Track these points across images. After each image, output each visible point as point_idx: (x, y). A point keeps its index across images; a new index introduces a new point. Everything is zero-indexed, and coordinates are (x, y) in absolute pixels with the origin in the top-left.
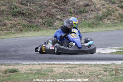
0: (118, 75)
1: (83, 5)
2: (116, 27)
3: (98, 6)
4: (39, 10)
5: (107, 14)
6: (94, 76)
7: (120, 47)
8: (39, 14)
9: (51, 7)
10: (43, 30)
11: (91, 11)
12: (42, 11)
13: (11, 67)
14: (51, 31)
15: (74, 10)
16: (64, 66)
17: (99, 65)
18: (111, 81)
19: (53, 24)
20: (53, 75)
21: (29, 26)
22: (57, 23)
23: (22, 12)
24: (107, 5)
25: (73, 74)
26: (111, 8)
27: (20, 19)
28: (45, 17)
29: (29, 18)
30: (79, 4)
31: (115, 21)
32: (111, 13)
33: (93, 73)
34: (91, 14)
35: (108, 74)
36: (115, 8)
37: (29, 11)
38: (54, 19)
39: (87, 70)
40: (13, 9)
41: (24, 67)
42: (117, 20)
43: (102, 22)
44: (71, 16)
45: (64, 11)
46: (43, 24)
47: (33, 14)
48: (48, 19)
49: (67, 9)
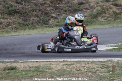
0: (115, 71)
1: (78, 3)
2: (111, 25)
3: (92, 4)
4: (34, 8)
5: (101, 12)
6: (92, 73)
7: (115, 44)
8: (34, 13)
9: (46, 6)
10: (38, 28)
11: (85, 9)
12: (37, 9)
13: (9, 65)
14: (46, 29)
15: (68, 9)
16: (62, 64)
17: (96, 62)
18: (108, 77)
19: (48, 22)
20: (51, 72)
21: (24, 25)
22: (52, 21)
23: (17, 10)
24: (101, 4)
25: (71, 71)
26: (105, 6)
27: (15, 18)
28: (40, 15)
29: (24, 16)
30: (73, 2)
31: (109, 18)
32: (105, 11)
33: (91, 70)
34: (85, 12)
35: (106, 71)
36: (109, 6)
37: (24, 9)
38: (49, 17)
39: (84, 67)
40: (8, 8)
41: (22, 65)
42: (111, 18)
43: (96, 20)
44: (66, 14)
45: (58, 9)
46: (38, 22)
47: (28, 13)
48: (43, 17)
49: (61, 7)
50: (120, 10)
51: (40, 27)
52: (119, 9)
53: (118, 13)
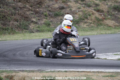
1: (58, 8)
3: (73, 9)
4: (13, 12)
5: (83, 18)
8: (14, 17)
9: (25, 9)
10: (18, 33)
15: (49, 13)
19: (28, 27)
21: (3, 29)
22: (32, 26)
24: (82, 9)
26: (87, 11)
28: (20, 19)
29: (3, 20)
30: (54, 7)
32: (87, 17)
36: (91, 11)
37: (3, 13)
38: (29, 22)
42: (93, 24)
43: (78, 26)
44: (47, 19)
45: (39, 13)
46: (18, 27)
47: (7, 17)
48: (23, 22)
49: (42, 11)
50: (103, 16)
51: (20, 32)
52: (101, 15)
53: (100, 19)
